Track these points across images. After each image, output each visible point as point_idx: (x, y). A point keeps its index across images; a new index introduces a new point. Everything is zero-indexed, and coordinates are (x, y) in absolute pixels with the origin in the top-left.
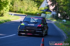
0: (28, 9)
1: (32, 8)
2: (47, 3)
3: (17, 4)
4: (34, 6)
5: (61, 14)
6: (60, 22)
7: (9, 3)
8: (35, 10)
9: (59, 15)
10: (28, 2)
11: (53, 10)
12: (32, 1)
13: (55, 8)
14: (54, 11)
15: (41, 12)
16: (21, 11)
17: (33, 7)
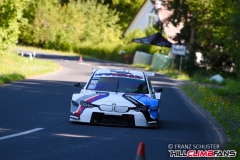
0: (87, 34)
1: (102, 31)
2: (153, 15)
3: (45, 15)
4: (108, 26)
5: (204, 55)
6: (200, 81)
7: (19, 14)
8: (113, 39)
9: (199, 56)
10: (86, 10)
11: (178, 38)
12: (100, 6)
13: (182, 31)
14: (180, 44)
15: (135, 45)
16: (61, 41)
17: (104, 27)
